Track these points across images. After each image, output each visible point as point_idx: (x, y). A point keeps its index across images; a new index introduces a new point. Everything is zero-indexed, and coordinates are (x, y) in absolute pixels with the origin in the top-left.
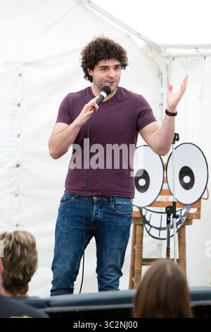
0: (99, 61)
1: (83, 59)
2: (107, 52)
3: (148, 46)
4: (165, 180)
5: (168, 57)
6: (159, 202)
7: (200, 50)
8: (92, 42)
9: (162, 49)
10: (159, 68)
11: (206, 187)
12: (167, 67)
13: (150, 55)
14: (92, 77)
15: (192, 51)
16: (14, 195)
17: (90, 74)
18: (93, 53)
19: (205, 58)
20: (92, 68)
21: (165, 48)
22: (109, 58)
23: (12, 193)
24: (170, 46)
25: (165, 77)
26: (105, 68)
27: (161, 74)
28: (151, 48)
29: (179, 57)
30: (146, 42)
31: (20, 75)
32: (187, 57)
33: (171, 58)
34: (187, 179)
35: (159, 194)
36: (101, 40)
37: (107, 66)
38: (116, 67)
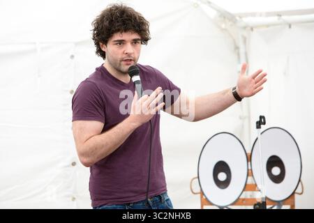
0: (113, 33)
1: (95, 30)
2: (124, 23)
3: (220, 16)
4: (250, 173)
5: (245, 28)
6: (244, 200)
7: (284, 18)
8: (107, 10)
9: (238, 18)
10: (234, 41)
11: (300, 181)
12: (245, 40)
13: (223, 26)
14: (105, 52)
15: (274, 19)
16: (71, 199)
17: (103, 49)
18: (106, 23)
19: (290, 27)
20: (105, 42)
21: (240, 17)
22: (126, 30)
23: (68, 196)
24: (247, 15)
25: (242, 50)
26: (121, 42)
27: (237, 48)
28: (225, 17)
29: (258, 26)
30: (218, 11)
31: (72, 57)
32: (268, 26)
33: (249, 28)
34: (276, 171)
35: (244, 190)
36: (117, 8)
37: (123, 40)
38: (135, 41)
